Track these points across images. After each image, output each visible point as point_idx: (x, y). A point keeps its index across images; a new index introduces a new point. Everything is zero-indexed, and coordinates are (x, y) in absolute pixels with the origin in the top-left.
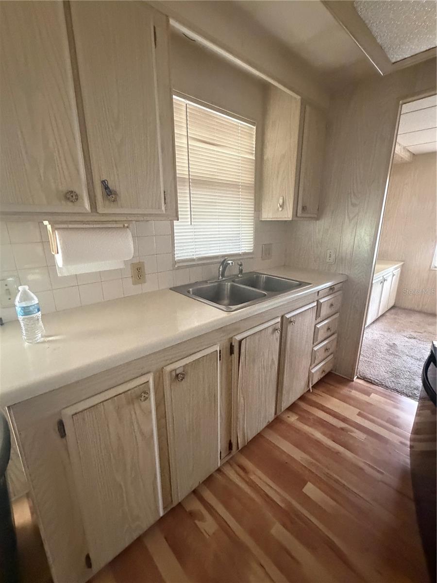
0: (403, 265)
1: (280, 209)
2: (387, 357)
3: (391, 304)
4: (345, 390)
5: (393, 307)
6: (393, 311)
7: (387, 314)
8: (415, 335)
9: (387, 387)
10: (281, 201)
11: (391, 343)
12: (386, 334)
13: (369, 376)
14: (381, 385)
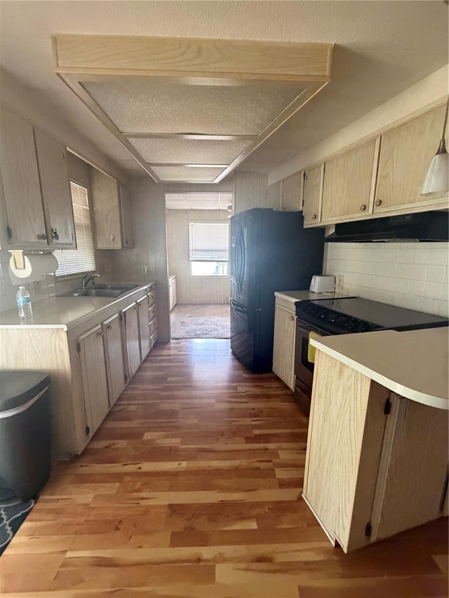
0: (176, 278)
1: (112, 242)
2: (182, 327)
3: (175, 303)
4: (168, 346)
5: (176, 305)
6: (176, 307)
7: (174, 309)
8: (191, 315)
9: (186, 338)
10: (112, 237)
11: (182, 321)
12: (178, 318)
13: (177, 337)
14: (184, 338)
